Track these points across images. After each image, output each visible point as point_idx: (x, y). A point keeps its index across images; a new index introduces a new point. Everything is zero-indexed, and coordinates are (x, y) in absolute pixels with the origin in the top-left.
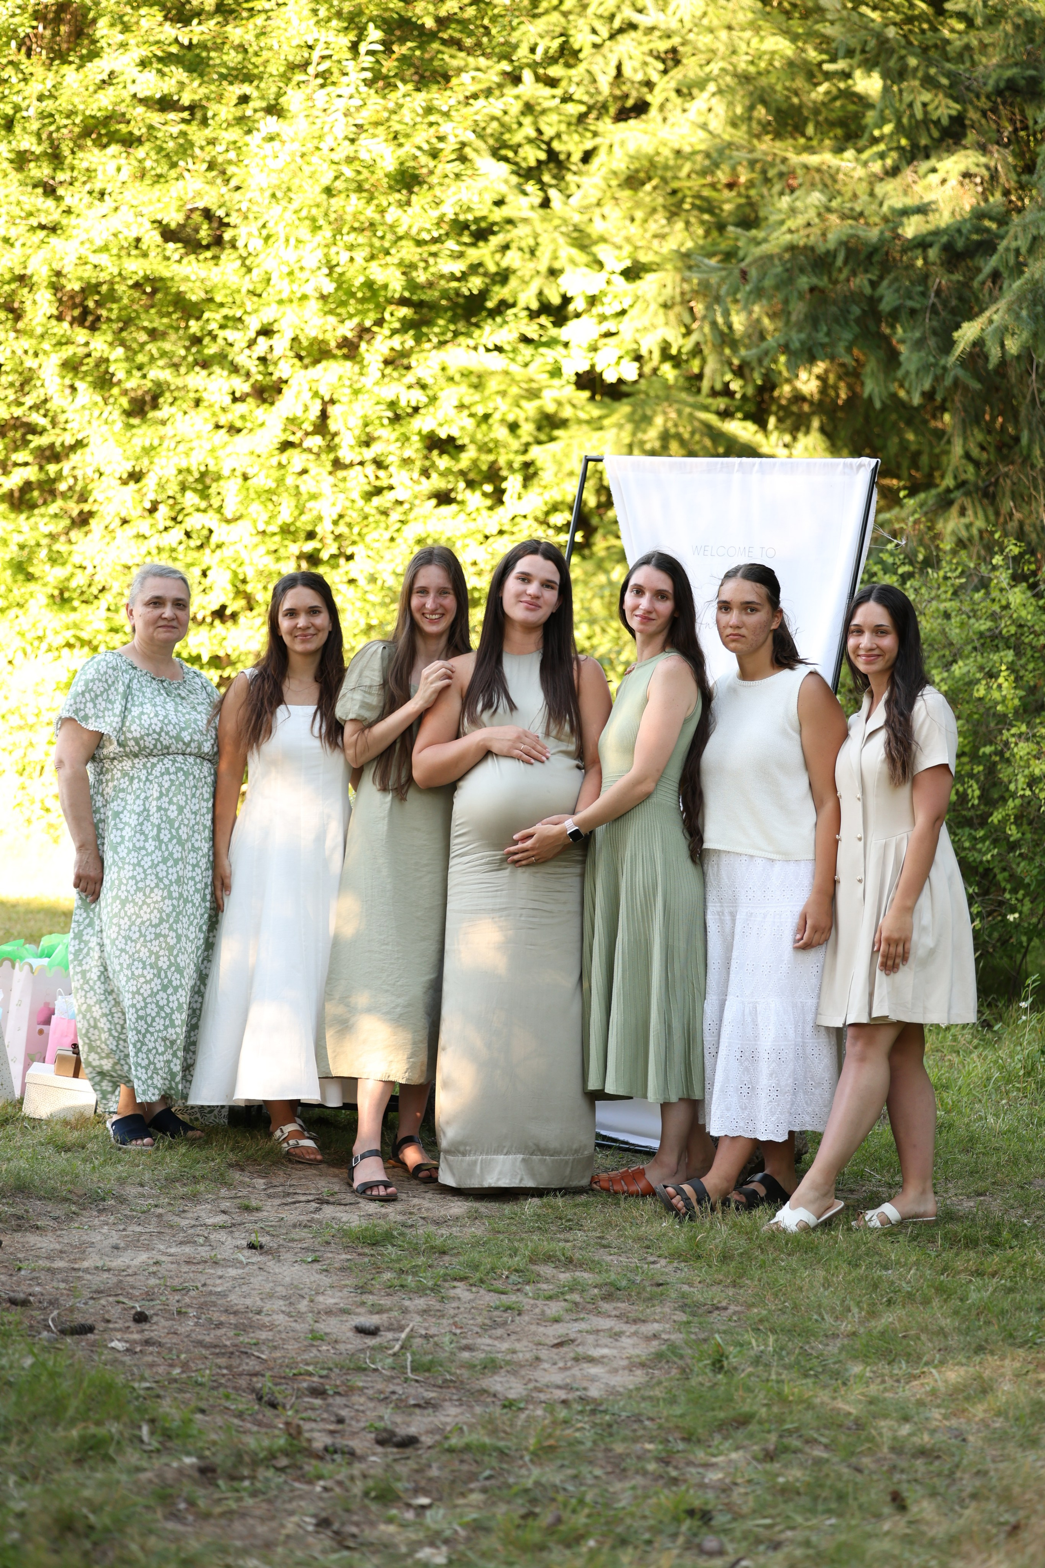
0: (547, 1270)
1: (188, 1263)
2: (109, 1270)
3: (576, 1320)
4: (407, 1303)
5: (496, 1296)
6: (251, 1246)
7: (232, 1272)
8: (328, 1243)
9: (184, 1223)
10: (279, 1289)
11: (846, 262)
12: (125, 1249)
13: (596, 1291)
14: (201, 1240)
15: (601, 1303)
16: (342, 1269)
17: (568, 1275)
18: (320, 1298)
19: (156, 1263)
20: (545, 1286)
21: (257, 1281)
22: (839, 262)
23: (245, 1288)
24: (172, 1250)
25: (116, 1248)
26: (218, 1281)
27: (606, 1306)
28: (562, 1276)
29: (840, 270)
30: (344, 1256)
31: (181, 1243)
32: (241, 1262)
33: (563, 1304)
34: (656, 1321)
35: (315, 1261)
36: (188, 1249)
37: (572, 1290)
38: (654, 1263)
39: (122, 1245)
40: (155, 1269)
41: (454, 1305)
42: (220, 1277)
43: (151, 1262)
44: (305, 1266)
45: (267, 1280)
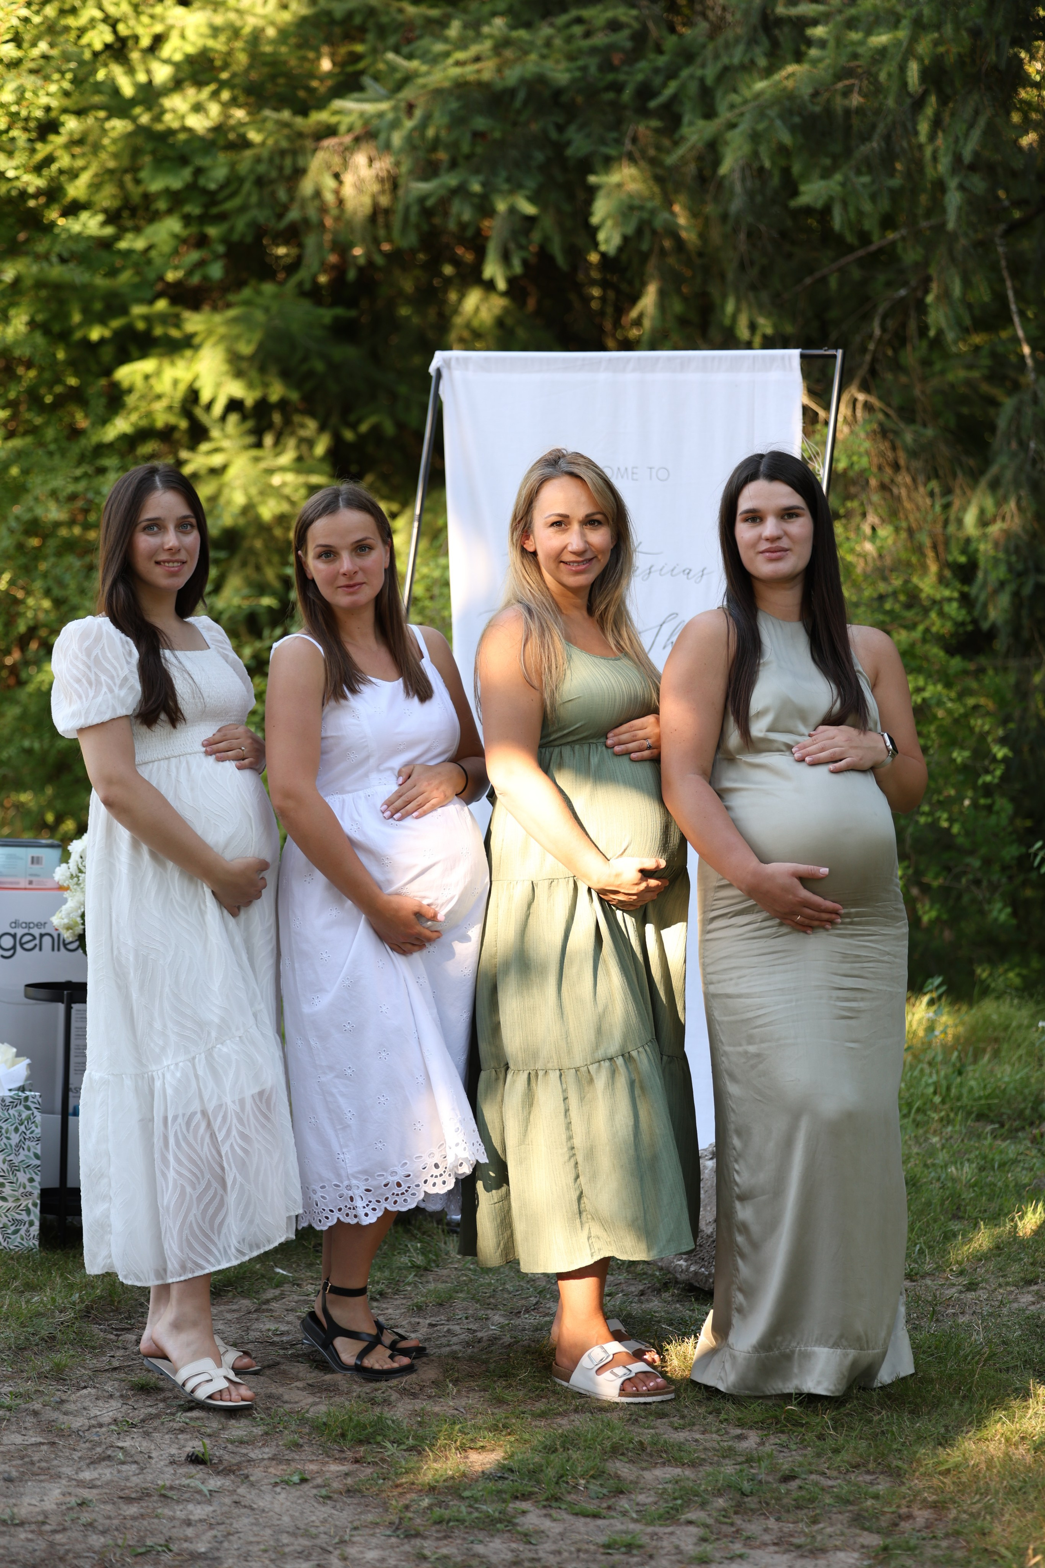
0: (623, 1469)
1: (128, 1500)
2: (22, 1524)
3: (731, 1559)
4: (480, 1549)
5: (593, 1523)
6: (195, 1460)
7: (198, 1512)
8: (298, 1446)
9: (77, 1423)
10: (285, 1539)
11: (526, 103)
12: (21, 1479)
13: (721, 1502)
14: (120, 1455)
15: (738, 1520)
16: (350, 1492)
17: (658, 1472)
18: (352, 1551)
19: (82, 1504)
20: (641, 1498)
21: (243, 1523)
22: (518, 103)
23: (235, 1543)
24: (87, 1475)
25: (9, 1480)
26: (190, 1532)
27: (754, 1527)
28: (648, 1475)
29: (519, 112)
30: (334, 1467)
31: (94, 1462)
32: (200, 1492)
33: (692, 1529)
34: (837, 1548)
35: (304, 1480)
36: (106, 1473)
37: (687, 1504)
38: (741, 1438)
39: (14, 1474)
40: (86, 1517)
41: (549, 1546)
42: (188, 1523)
43: (73, 1501)
44: (295, 1492)
45: (257, 1524)
